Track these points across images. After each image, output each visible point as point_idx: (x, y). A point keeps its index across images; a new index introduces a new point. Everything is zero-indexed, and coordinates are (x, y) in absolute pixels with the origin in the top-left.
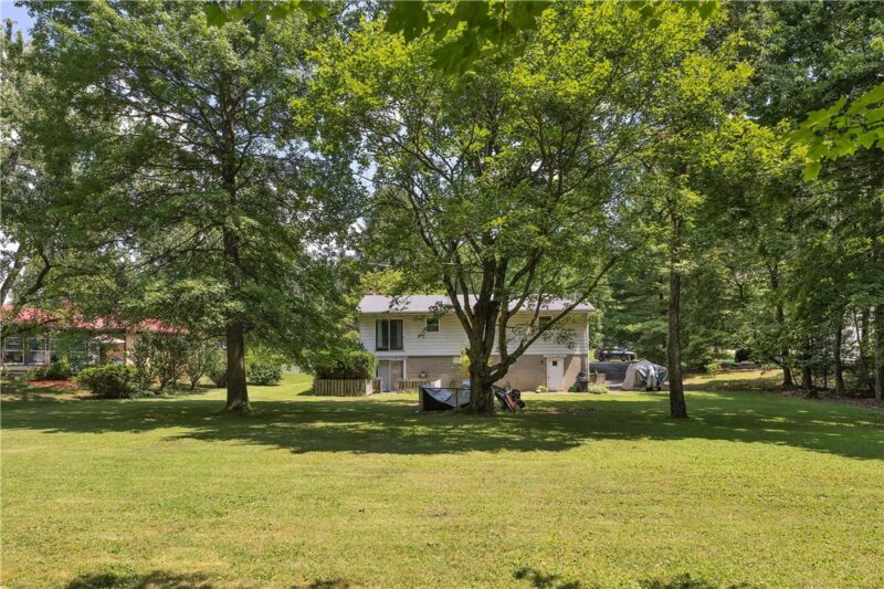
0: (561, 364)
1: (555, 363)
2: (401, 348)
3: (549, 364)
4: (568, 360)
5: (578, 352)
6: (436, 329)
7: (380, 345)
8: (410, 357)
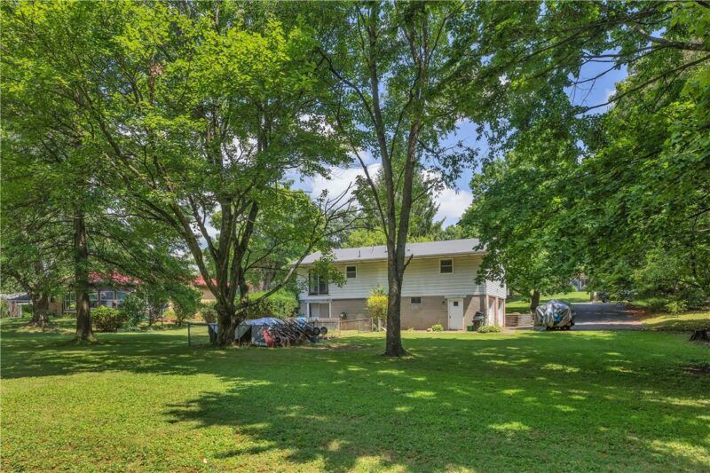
0: (461, 304)
1: (456, 304)
2: (327, 293)
3: (450, 305)
4: (468, 300)
5: (477, 293)
6: (354, 276)
7: (313, 291)
8: (334, 300)
